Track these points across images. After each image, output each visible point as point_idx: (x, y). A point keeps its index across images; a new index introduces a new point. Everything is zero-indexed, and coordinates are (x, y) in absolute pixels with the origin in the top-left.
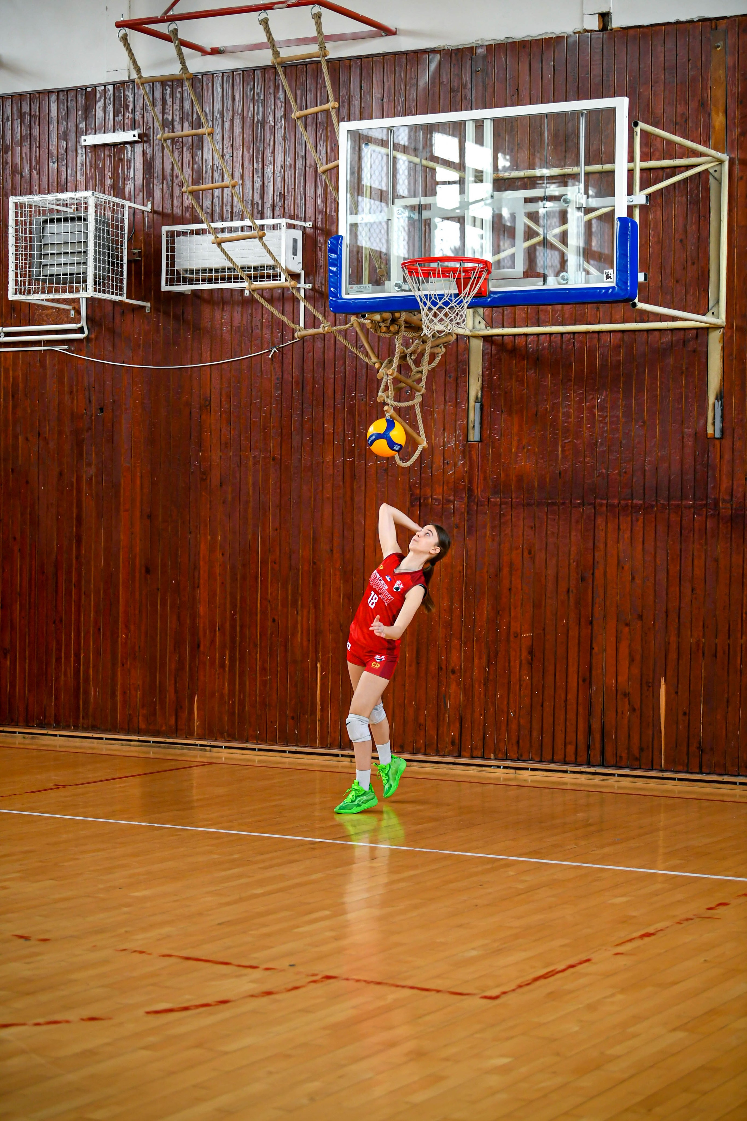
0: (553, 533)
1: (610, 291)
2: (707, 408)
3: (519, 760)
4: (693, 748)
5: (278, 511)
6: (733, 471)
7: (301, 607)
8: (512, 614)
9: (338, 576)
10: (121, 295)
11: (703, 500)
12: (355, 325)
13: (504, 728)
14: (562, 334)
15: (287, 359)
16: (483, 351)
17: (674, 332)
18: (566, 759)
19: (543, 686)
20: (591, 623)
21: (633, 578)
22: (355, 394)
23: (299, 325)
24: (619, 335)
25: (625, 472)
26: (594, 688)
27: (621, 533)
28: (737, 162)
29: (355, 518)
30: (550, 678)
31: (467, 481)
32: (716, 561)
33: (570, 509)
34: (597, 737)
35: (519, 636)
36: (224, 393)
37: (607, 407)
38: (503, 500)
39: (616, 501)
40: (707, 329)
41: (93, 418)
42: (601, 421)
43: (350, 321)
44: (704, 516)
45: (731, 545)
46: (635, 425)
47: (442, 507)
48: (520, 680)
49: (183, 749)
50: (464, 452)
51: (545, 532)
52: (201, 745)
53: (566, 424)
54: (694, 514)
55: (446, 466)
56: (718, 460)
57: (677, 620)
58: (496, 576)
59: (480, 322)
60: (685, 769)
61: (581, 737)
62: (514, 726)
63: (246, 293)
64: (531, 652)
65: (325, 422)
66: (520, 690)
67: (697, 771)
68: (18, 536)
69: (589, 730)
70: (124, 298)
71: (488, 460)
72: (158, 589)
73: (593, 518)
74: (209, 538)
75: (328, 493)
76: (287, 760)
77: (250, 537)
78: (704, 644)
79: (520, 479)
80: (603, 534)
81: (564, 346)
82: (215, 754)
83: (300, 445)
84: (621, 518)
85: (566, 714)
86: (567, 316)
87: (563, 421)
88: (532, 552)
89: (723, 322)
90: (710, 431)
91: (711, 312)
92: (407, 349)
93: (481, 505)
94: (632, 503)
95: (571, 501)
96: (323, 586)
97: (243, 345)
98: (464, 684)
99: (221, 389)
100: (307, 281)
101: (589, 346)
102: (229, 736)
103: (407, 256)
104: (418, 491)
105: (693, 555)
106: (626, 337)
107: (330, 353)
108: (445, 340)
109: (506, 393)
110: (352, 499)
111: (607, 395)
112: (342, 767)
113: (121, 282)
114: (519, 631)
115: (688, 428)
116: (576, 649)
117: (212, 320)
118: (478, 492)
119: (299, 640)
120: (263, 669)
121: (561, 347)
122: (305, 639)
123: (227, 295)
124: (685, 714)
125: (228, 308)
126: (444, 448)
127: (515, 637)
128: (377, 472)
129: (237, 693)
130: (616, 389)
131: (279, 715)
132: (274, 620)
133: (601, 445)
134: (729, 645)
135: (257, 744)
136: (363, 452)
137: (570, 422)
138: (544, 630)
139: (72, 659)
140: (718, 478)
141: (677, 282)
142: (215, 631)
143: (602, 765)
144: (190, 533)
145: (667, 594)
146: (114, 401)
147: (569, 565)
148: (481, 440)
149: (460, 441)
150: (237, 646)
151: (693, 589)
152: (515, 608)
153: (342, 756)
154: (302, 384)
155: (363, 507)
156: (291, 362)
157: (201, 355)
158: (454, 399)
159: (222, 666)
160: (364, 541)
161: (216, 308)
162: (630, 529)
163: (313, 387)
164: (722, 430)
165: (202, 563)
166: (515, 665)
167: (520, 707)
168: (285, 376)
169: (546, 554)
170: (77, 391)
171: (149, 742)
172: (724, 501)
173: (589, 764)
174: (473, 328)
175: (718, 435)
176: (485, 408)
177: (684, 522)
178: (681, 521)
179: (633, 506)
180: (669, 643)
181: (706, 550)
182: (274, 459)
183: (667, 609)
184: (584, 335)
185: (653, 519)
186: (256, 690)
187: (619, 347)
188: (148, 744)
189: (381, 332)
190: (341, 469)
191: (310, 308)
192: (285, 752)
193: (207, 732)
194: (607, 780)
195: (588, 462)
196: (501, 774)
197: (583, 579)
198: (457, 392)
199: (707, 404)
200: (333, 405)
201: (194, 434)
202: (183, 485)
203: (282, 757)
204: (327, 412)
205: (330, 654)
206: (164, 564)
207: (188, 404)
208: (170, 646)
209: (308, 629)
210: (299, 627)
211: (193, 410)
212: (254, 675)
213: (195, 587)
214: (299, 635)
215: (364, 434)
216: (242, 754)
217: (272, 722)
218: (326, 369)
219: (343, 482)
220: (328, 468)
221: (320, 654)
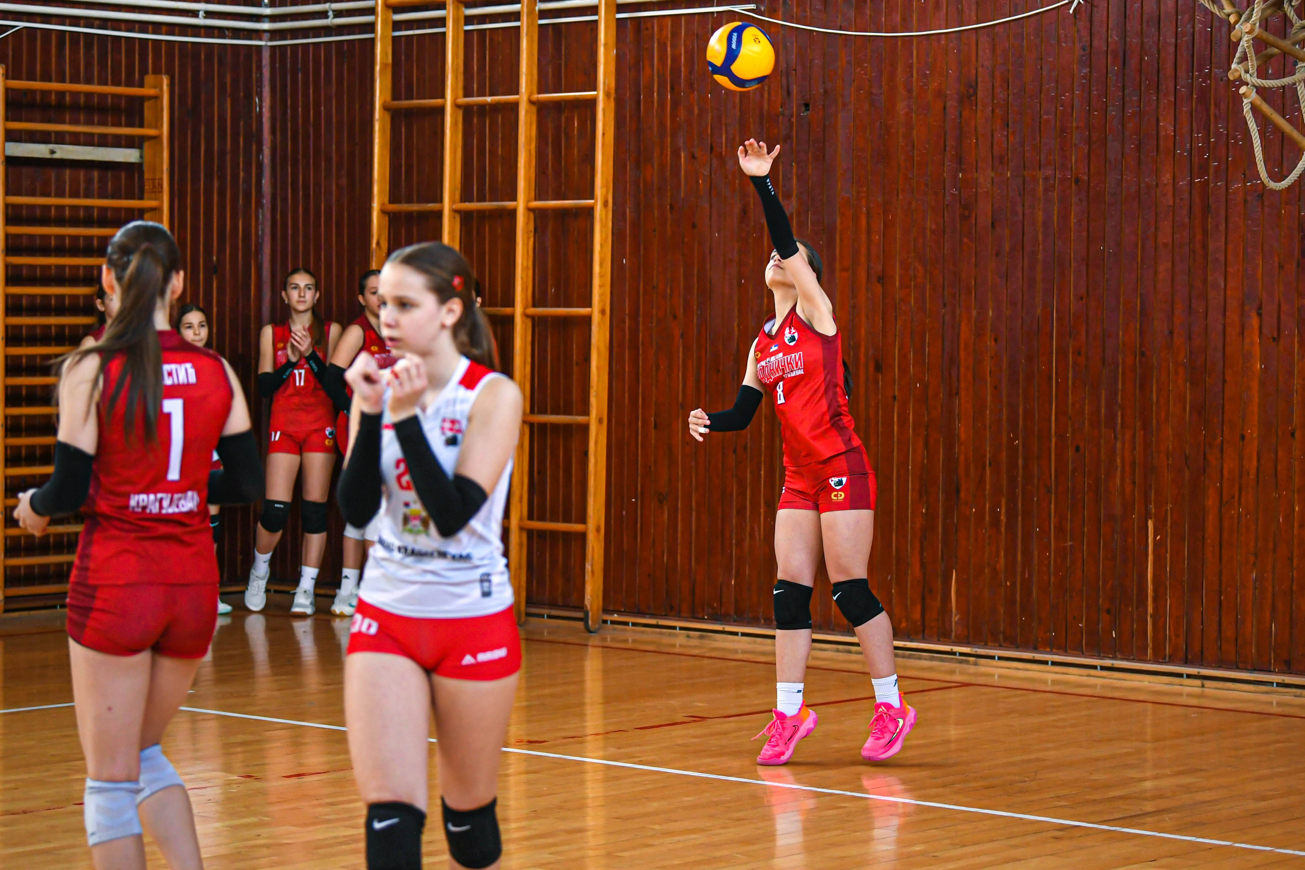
5: (1084, 268)
7: (1122, 426)
9: (1181, 375)
15: (1100, 15)
22: (1210, 69)
29: (1210, 278)
36: (997, 74)
41: (794, 120)
49: (932, 659)
52: (961, 654)
65: (1161, 118)
68: (680, 313)
72: (894, 397)
74: (974, 313)
75: (1165, 237)
76: (1099, 681)
77: (1039, 311)
82: (983, 669)
83: (1120, 156)
96: (1157, 392)
99: (993, 67)
102: (1005, 639)
110: (1205, 246)
112: (1189, 695)
119: (1118, 481)
120: (1060, 530)
122: (1127, 480)
128: (1245, 201)
129: (1019, 569)
131: (1086, 607)
132: (1077, 449)
135: (1051, 653)
136: (1223, 167)
139: (762, 510)
142: (984, 466)
144: (945, 305)
146: (826, 92)
150: (1019, 491)
153: (1189, 676)
154: (1122, 55)
155: (1223, 258)
156: (1105, 19)
157: (960, 12)
159: (996, 523)
160: (1225, 315)
163: (1141, 59)
165: (962, 355)
168: (1096, 43)
182: (1077, 181)
186: (1050, 562)
190: (1186, 196)
192: (1095, 667)
193: (971, 632)
200: (1173, 90)
201: (951, 143)
202: (934, 227)
203: (1089, 676)
204: (1164, 102)
205: (1170, 506)
206: (904, 356)
207: (940, 94)
208: (913, 490)
209: (1133, 463)
210: (1119, 461)
211: (949, 104)
212: (1045, 540)
213: (953, 393)
214: (1119, 473)
215: (1225, 137)
216: (1027, 670)
217: (1074, 618)
218: (1163, 30)
219: (1190, 218)
220: (1165, 195)
221: (1152, 506)
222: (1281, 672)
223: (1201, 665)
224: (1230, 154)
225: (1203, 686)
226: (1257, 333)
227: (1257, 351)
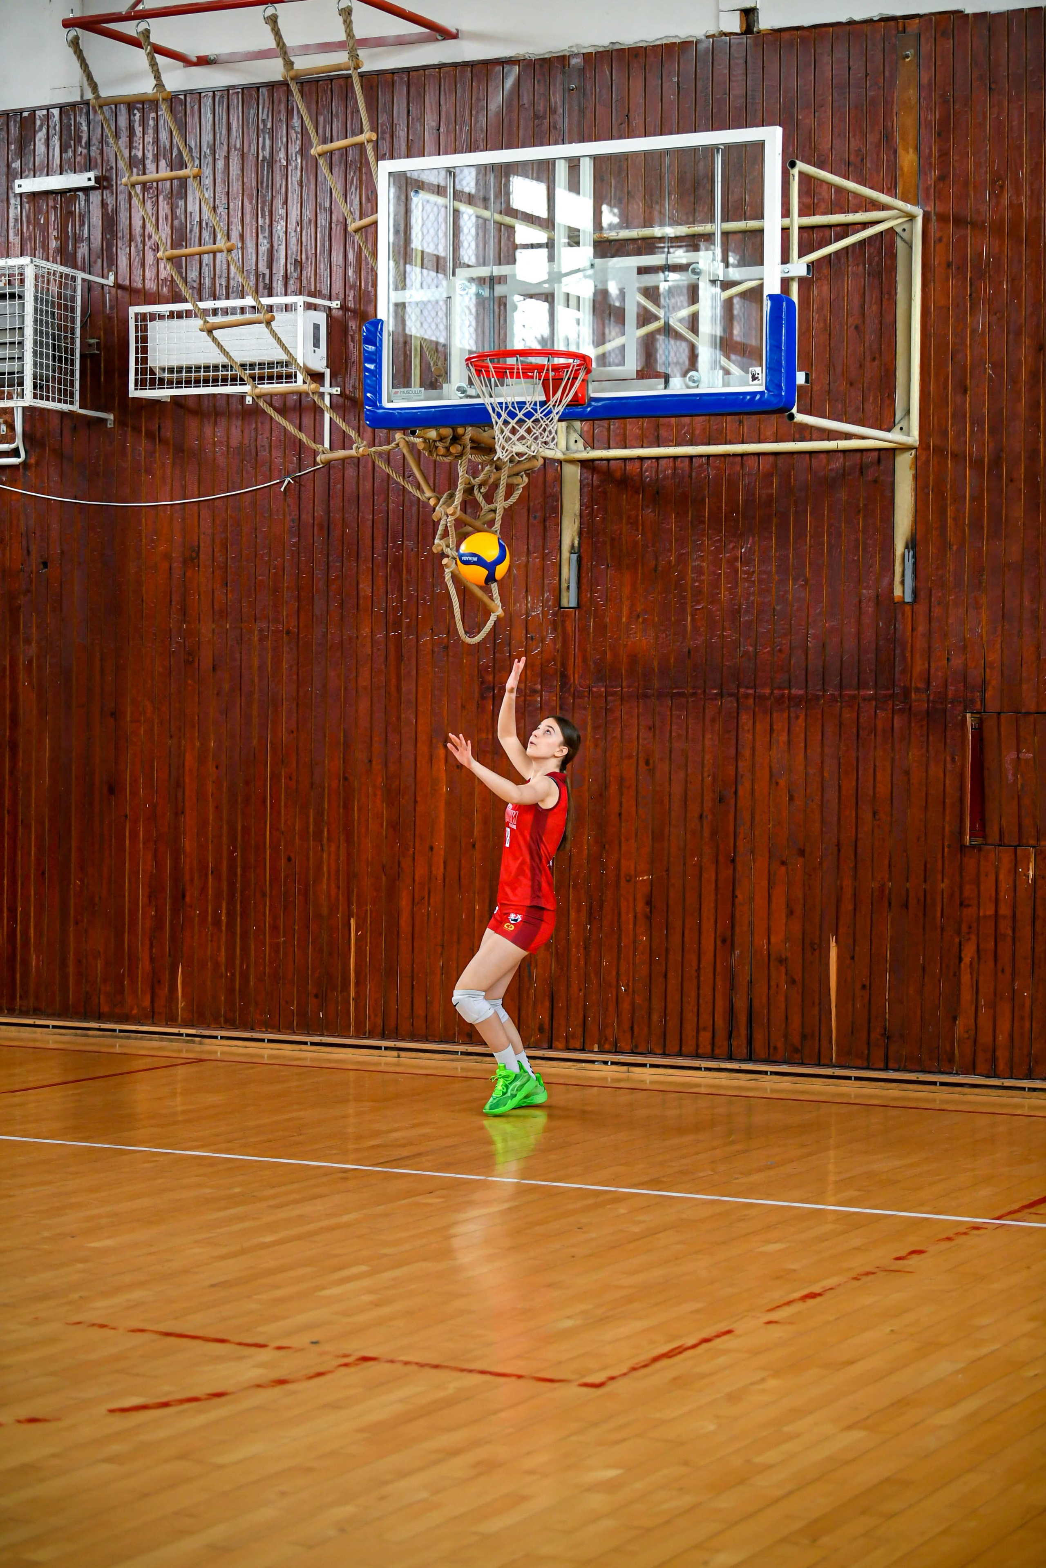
0: (679, 736)
1: (758, 397)
2: (894, 561)
3: (633, 1053)
4: (876, 1035)
5: (294, 706)
6: (929, 647)
7: (329, 839)
8: (623, 849)
9: (379, 797)
10: (72, 403)
11: (888, 689)
12: (401, 445)
13: (612, 1007)
14: (691, 457)
15: (306, 495)
16: (581, 481)
17: (847, 454)
18: (700, 1051)
19: (667, 950)
20: (733, 861)
21: (791, 798)
22: (403, 541)
23: (323, 444)
24: (771, 459)
25: (780, 651)
26: (737, 952)
27: (774, 735)
28: (934, 218)
29: (403, 716)
30: (676, 939)
31: (559, 664)
32: (907, 773)
33: (702, 703)
34: (743, 1019)
35: (633, 880)
36: (217, 541)
37: (755, 560)
38: (609, 689)
39: (767, 691)
40: (893, 450)
41: (33, 576)
42: (746, 580)
43: (394, 440)
44: (890, 711)
45: (927, 751)
46: (794, 584)
47: (525, 700)
48: (635, 941)
49: (162, 1040)
50: (554, 623)
51: (668, 734)
52: (187, 1035)
53: (697, 584)
54: (876, 708)
55: (530, 642)
56: (909, 634)
57: (853, 856)
58: (601, 795)
59: (576, 441)
60: (865, 1064)
61: (720, 1022)
62: (626, 1006)
63: (249, 400)
64: (649, 902)
65: (360, 581)
66: (634, 956)
67: (882, 1066)
69: (731, 1012)
70: (75, 408)
71: (589, 634)
72: (126, 817)
73: (735, 715)
74: (198, 744)
75: (364, 680)
76: (309, 1055)
77: (255, 742)
78: (890, 889)
79: (633, 659)
80: (749, 736)
81: (694, 474)
82: (207, 1047)
83: (325, 612)
84: (775, 715)
85: (699, 989)
86: (697, 432)
87: (693, 579)
88: (651, 762)
89: (915, 441)
90: (898, 592)
91: (898, 428)
92: (474, 478)
93: (579, 697)
94: (790, 693)
95: (705, 691)
96: (359, 810)
97: (244, 473)
98: (556, 947)
99: (213, 534)
100: (333, 384)
101: (729, 475)
102: (225, 1022)
103: (474, 349)
104: (490, 678)
105: (875, 766)
106: (780, 460)
107: (366, 483)
108: (527, 466)
109: (613, 540)
110: (399, 688)
111: (754, 543)
112: (386, 1064)
113: (72, 385)
114: (633, 873)
115: (868, 588)
116: (713, 896)
117: (201, 437)
118: (575, 679)
119: (325, 886)
120: (275, 928)
121: (690, 476)
122: (333, 886)
123: (222, 403)
124: (864, 987)
125: (223, 422)
126: (527, 617)
127: (628, 881)
128: (433, 651)
129: (238, 962)
130: (766, 534)
131: (297, 992)
132: (289, 859)
133: (747, 612)
134: (925, 890)
135: (266, 1032)
136: (414, 623)
137: (704, 580)
138: (667, 870)
139: (5, 915)
140: (909, 658)
141: (851, 384)
142: (207, 875)
143: (749, 1059)
144: (171, 737)
145: (839, 820)
146: (62, 552)
147: (703, 780)
148: (579, 606)
149: (549, 607)
150: (238, 896)
151: (875, 814)
152: (627, 840)
153: (386, 1048)
154: (327, 528)
155: (414, 700)
156: (311, 496)
157: (184, 487)
158: (541, 548)
159: (217, 923)
160: (416, 747)
161: (206, 421)
162: (786, 729)
163: (343, 531)
164: (915, 592)
165: (187, 780)
166: (628, 918)
167: (634, 978)
168: (304, 517)
169: (670, 764)
170: (11, 539)
171: (114, 1030)
172: (917, 690)
173: (731, 1058)
174: (567, 449)
175: (908, 598)
176: (584, 562)
177: (861, 720)
178: (858, 718)
179: (790, 698)
180: (842, 889)
181: (893, 760)
182: (288, 633)
183: (838, 842)
184: (723, 459)
185: (820, 716)
186: (265, 956)
187: (769, 476)
188: (114, 1034)
189: (437, 455)
190: (383, 647)
191: (338, 421)
192: (305, 1043)
193: (195, 1016)
194: (756, 1080)
195: (727, 637)
196: (609, 1072)
197: (721, 800)
198: (544, 538)
199: (894, 555)
200: (371, 558)
201: (176, 598)
202: (161, 669)
203: (301, 1050)
204: (363, 567)
205: (369, 907)
206: (135, 781)
207: (167, 557)
208: (143, 895)
209: (338, 871)
210: (325, 869)
211: (175, 565)
212: (261, 937)
213: (179, 812)
214: (325, 880)
215: (415, 599)
216: (246, 1047)
217: (287, 1002)
218: (362, 508)
219: (386, 665)
220: (364, 646)
221: (354, 907)
222: (464, 1043)
223: (397, 1039)
224: (420, 613)
225: (399, 1056)
226: (443, 761)
227: (443, 776)
